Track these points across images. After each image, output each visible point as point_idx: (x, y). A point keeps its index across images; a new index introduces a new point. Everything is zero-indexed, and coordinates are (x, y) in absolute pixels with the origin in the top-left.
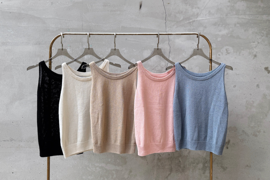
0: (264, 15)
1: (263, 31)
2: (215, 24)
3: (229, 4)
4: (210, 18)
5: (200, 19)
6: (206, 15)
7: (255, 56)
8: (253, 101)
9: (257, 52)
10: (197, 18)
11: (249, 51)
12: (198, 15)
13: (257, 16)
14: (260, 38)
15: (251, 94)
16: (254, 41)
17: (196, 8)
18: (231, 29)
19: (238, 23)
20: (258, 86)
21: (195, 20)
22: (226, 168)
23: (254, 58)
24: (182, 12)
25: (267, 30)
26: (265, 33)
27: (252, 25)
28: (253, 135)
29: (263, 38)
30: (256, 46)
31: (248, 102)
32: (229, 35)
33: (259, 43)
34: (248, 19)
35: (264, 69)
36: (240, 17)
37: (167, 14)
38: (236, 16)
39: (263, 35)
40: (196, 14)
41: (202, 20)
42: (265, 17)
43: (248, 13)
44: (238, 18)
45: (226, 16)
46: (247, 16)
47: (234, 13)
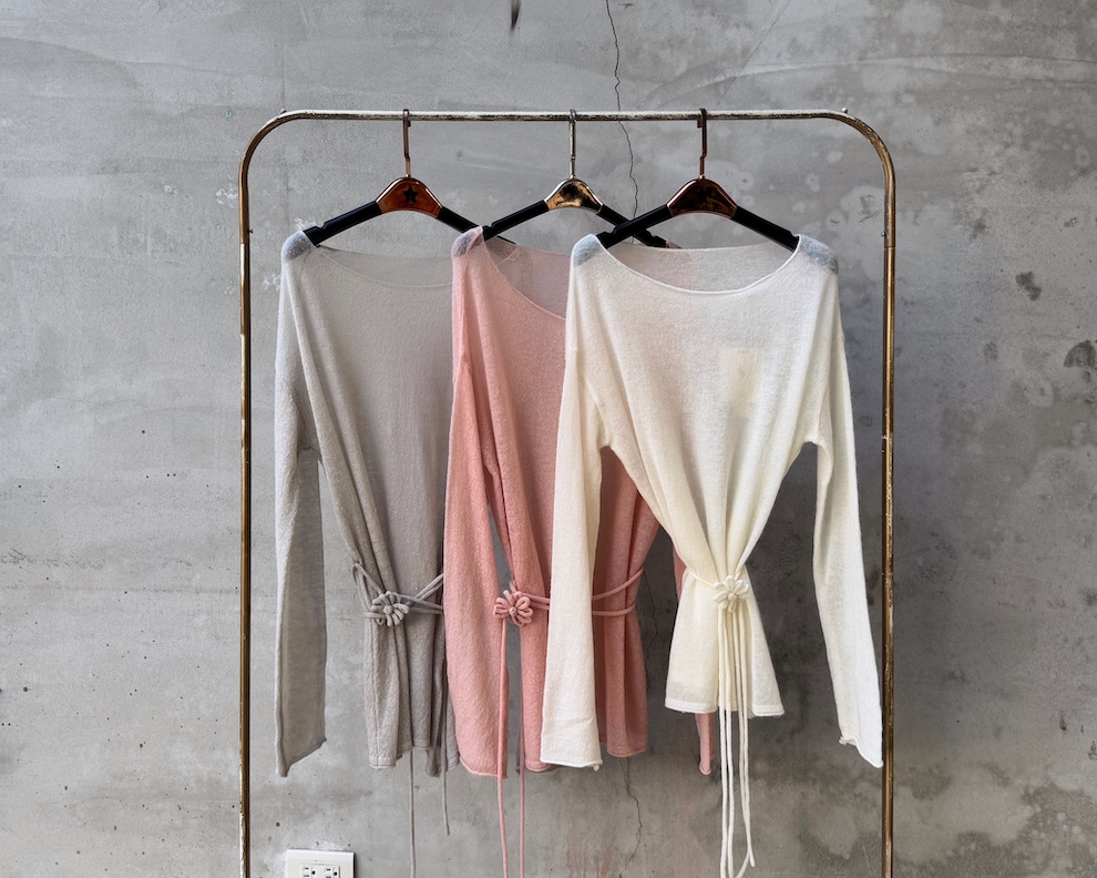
0: (1014, 56)
1: (1009, 126)
2: (817, 95)
3: (870, 11)
4: (798, 67)
5: (758, 70)
6: (779, 55)
7: (980, 227)
8: (971, 413)
9: (985, 212)
10: (744, 66)
11: (952, 205)
12: (746, 55)
13: (986, 61)
14: (998, 155)
15: (961, 384)
16: (973, 165)
17: (738, 26)
18: (880, 116)
19: (908, 91)
20: (991, 350)
21: (738, 74)
23: (975, 236)
24: (682, 42)
25: (1027, 121)
26: (1018, 131)
27: (966, 98)
28: (974, 551)
29: (1011, 151)
30: (983, 187)
31: (950, 418)
33: (992, 173)
34: (949, 73)
35: (1014, 281)
36: (917, 64)
37: (621, 48)
38: (900, 61)
39: (1009, 141)
40: (738, 52)
41: (764, 74)
42: (1016, 66)
43: (948, 48)
44: (906, 68)
45: (860, 59)
46: (943, 59)
47: (894, 46)
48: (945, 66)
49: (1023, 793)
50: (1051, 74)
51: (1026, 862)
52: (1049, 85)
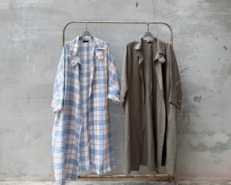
0: (221, 11)
1: (221, 22)
2: (188, 17)
3: (197, 4)
4: (185, 13)
5: (179, 13)
6: (182, 11)
7: (217, 39)
8: (216, 69)
9: (217, 36)
10: (176, 13)
11: (212, 35)
12: (177, 11)
13: (217, 12)
14: (219, 27)
15: (214, 65)
16: (215, 29)
17: (175, 6)
18: (199, 21)
19: (204, 17)
20: (219, 59)
21: (175, 14)
22: (200, 116)
23: (216, 40)
24: (166, 9)
25: (224, 21)
26: (223, 23)
27: (214, 18)
28: (218, 93)
29: (221, 26)
30: (217, 32)
31: (213, 70)
32: (198, 25)
33: (219, 30)
34: (211, 14)
35: (223, 47)
36: (205, 12)
37: (155, 10)
38: (202, 12)
39: (221, 25)
40: (175, 11)
41: (180, 14)
42: (222, 13)
43: (211, 10)
44: (204, 13)
45: (196, 12)
46: (210, 12)
47: (201, 10)
48: (210, 13)
49: (227, 134)
50: (228, 14)
51: (228, 147)
52: (228, 16)
